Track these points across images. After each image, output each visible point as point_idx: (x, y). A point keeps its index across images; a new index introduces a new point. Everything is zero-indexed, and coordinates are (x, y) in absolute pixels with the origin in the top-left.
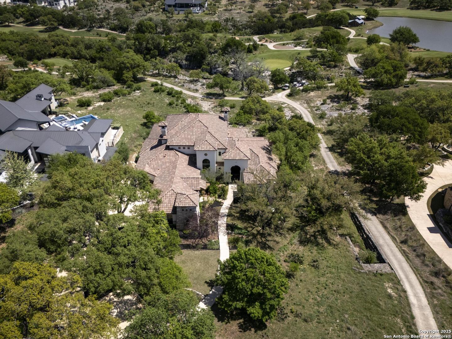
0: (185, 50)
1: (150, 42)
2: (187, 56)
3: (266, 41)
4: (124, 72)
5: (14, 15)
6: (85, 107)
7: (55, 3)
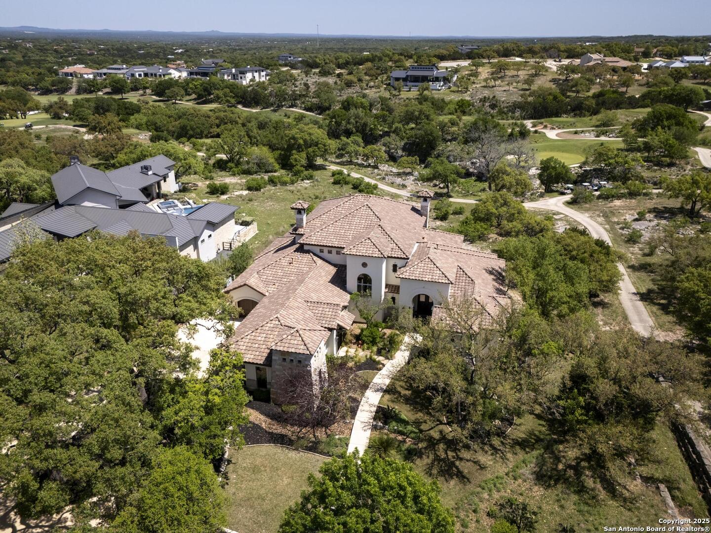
0: (404, 134)
1: (352, 120)
2: (406, 144)
3: (545, 127)
4: (294, 152)
5: (186, 90)
6: (215, 196)
7: (240, 76)
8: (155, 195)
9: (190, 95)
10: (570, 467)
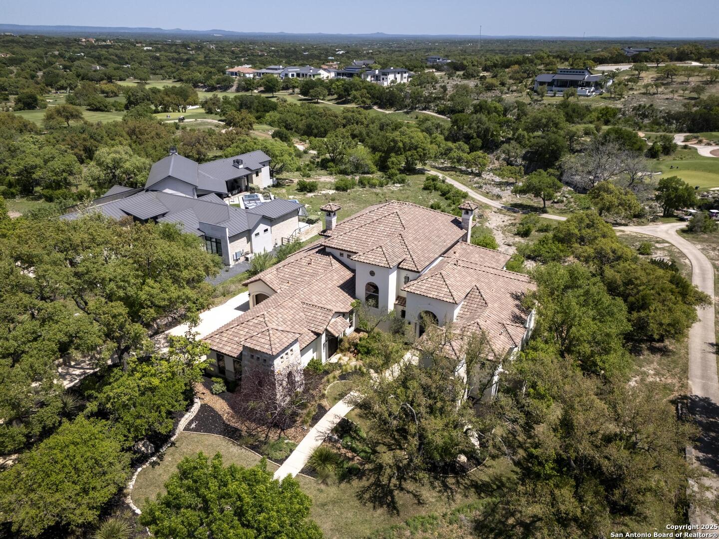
0: (527, 142)
1: (474, 125)
2: (527, 152)
3: (700, 142)
4: (393, 154)
5: (329, 90)
6: (302, 193)
7: (382, 77)
8: (244, 188)
9: (332, 95)
10: (521, 523)
